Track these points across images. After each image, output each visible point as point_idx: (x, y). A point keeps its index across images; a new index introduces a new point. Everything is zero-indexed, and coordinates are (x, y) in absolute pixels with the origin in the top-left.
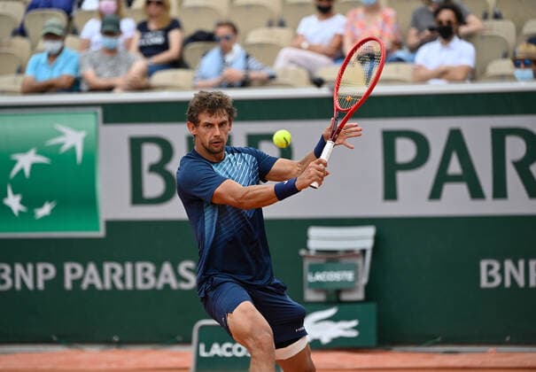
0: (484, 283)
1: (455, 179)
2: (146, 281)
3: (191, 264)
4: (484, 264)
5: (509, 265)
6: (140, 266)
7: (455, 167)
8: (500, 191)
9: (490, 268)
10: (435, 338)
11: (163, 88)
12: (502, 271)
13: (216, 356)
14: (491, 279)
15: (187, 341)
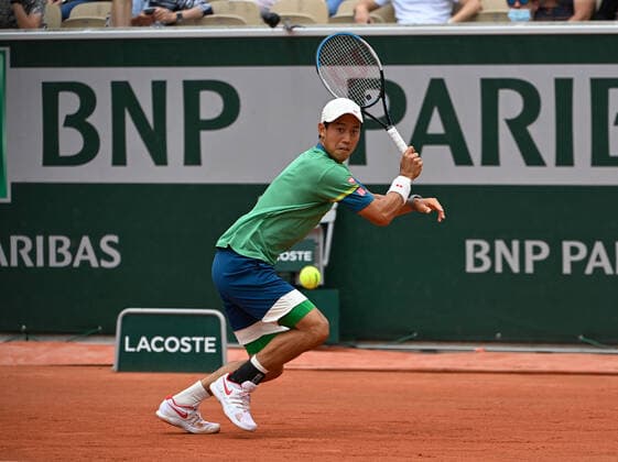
0: (470, 268)
1: (436, 140)
2: (60, 258)
3: (115, 239)
4: (470, 244)
5: (500, 245)
6: (52, 240)
7: (436, 126)
8: (491, 157)
9: (477, 248)
10: (411, 333)
11: (85, 23)
12: (491, 254)
13: (144, 350)
14: (478, 263)
15: (110, 333)
